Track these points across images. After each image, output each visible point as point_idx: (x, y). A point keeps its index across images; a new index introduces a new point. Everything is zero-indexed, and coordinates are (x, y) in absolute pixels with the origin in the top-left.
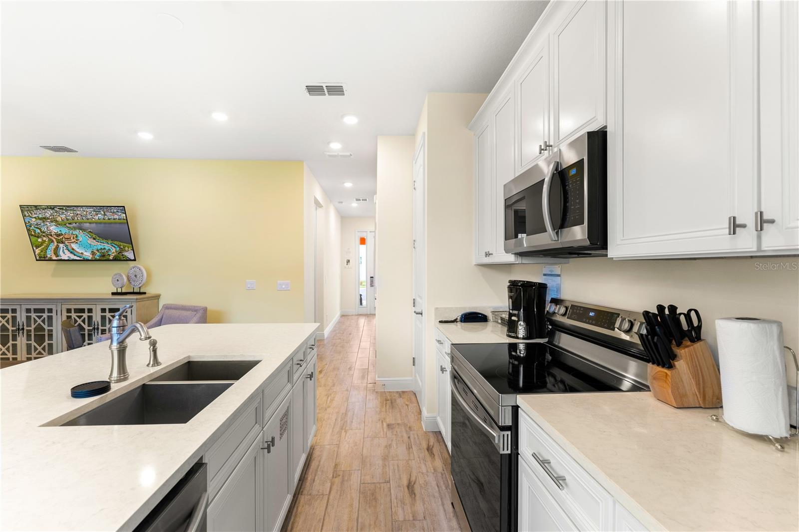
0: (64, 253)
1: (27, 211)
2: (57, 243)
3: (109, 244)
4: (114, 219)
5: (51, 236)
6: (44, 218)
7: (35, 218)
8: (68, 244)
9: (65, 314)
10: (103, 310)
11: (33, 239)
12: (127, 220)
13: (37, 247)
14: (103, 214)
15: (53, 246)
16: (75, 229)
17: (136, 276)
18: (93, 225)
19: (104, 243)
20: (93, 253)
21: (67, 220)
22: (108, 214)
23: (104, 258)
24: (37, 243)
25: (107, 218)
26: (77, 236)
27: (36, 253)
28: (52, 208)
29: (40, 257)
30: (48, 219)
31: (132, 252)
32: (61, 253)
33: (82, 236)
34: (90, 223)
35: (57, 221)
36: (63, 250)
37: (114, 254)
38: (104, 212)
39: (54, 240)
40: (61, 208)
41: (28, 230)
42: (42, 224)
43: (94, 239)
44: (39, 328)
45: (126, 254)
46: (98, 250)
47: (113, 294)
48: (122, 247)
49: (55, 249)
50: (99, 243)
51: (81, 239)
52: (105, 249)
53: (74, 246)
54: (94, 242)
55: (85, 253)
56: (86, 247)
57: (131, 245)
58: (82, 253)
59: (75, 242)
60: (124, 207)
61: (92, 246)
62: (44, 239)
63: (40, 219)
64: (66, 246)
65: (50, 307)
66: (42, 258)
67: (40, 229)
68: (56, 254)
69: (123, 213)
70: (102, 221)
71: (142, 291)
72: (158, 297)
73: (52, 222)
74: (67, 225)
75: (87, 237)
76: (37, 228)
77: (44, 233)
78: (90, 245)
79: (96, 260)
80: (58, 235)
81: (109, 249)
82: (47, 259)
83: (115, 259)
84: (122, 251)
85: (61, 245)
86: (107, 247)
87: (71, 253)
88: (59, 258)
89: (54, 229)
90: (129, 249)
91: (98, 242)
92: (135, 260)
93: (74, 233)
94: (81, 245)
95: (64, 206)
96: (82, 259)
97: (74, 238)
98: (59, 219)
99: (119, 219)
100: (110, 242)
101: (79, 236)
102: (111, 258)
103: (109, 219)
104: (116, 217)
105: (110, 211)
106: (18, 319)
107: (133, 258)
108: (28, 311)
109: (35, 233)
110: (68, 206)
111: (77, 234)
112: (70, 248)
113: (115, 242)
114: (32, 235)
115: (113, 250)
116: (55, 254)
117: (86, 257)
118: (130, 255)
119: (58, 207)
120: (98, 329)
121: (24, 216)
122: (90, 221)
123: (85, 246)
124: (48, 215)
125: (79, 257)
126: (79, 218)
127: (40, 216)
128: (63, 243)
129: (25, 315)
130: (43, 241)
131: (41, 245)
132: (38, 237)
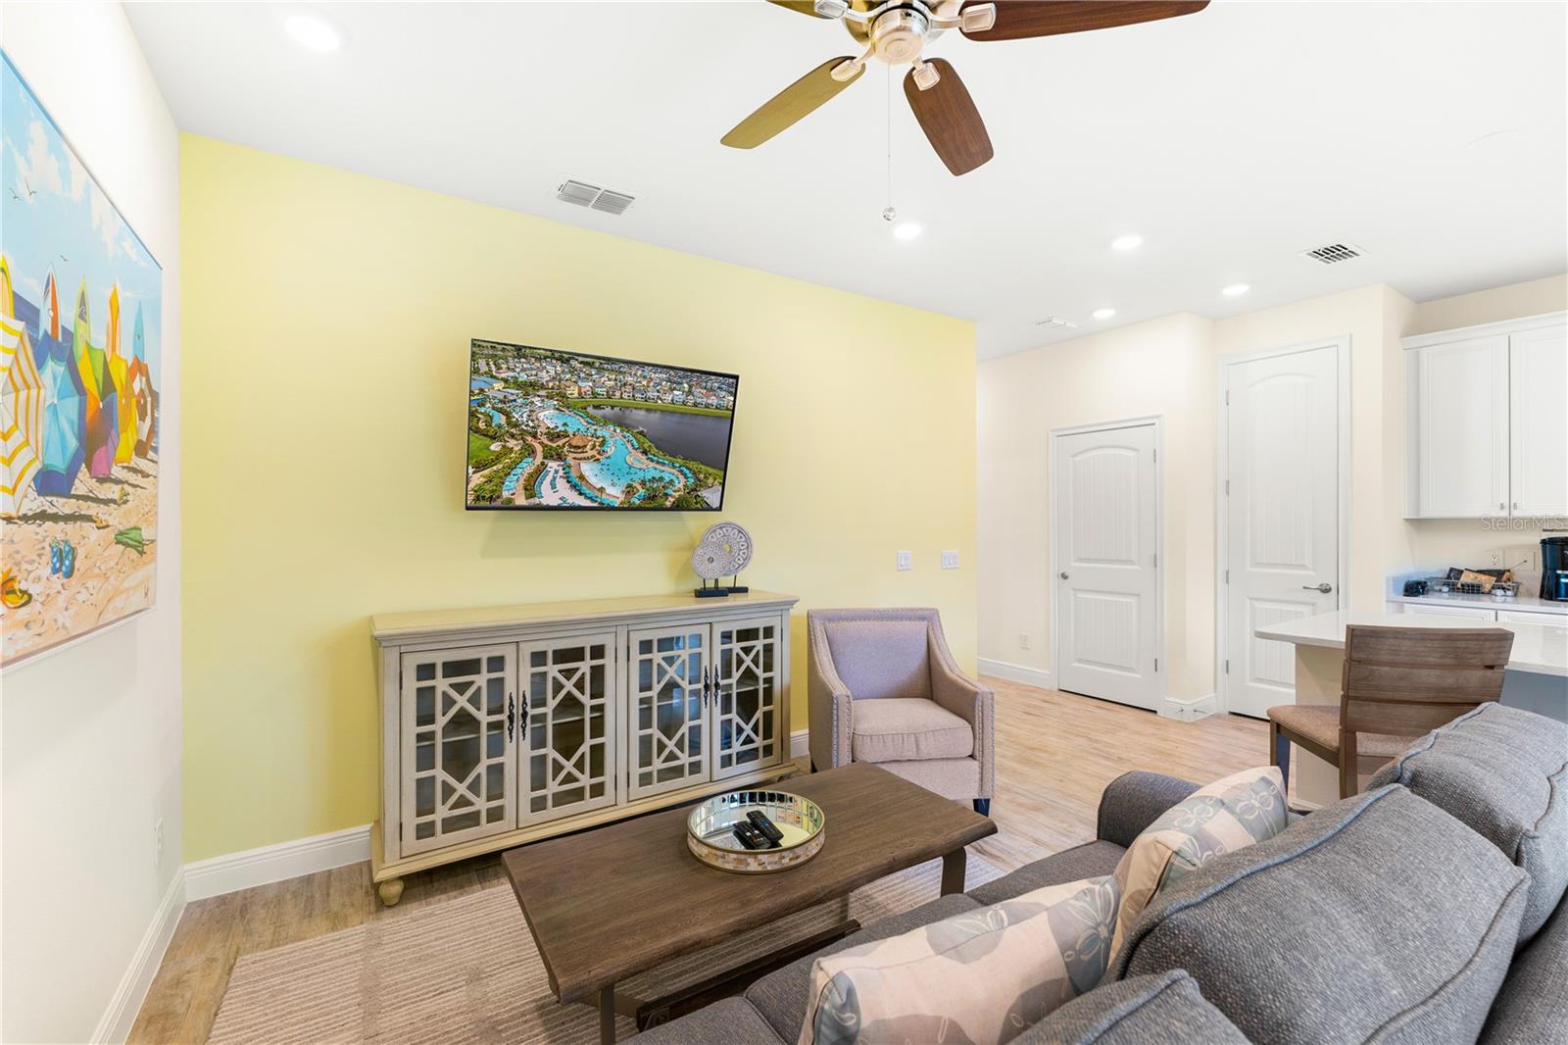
0: (553, 486)
1: (487, 357)
2: (545, 458)
3: (674, 467)
4: (707, 406)
5: (535, 436)
6: (532, 385)
7: (506, 381)
8: (572, 463)
9: (636, 656)
11: (478, 441)
12: (733, 411)
13: (478, 468)
14: (686, 390)
15: (527, 467)
16: (606, 420)
19: (663, 464)
20: (630, 490)
21: (595, 395)
22: (697, 391)
23: (652, 502)
24: (484, 455)
25: (691, 402)
26: (603, 444)
27: (471, 486)
28: (564, 358)
29: (477, 499)
30: (543, 387)
31: (721, 489)
32: (545, 487)
33: (617, 442)
34: (648, 410)
35: (564, 396)
36: (554, 478)
37: (677, 495)
38: (690, 387)
39: (539, 449)
40: (592, 362)
41: (472, 414)
42: (520, 401)
43: (645, 453)
44: (570, 704)
45: (705, 493)
46: (643, 483)
48: (702, 476)
49: (531, 475)
50: (654, 464)
51: (610, 450)
52: (661, 479)
53: (587, 469)
54: (637, 460)
55: (610, 490)
56: (614, 474)
57: (722, 473)
58: (602, 490)
59: (593, 456)
60: (736, 377)
61: (633, 471)
62: (512, 443)
63: (519, 385)
64: (567, 468)
65: (596, 641)
66: (484, 501)
67: (508, 415)
68: (530, 489)
69: (731, 393)
70: (679, 407)
73: (550, 397)
74: (590, 410)
75: (629, 446)
76: (500, 411)
77: (516, 425)
78: (630, 467)
79: (632, 508)
80: (554, 436)
81: (672, 481)
82: (498, 503)
83: (679, 506)
84: (700, 484)
85: (553, 465)
86: (668, 473)
87: (574, 487)
88: (536, 501)
89: (548, 417)
90: (716, 482)
91: (652, 461)
92: (720, 509)
93: (599, 433)
95: (599, 358)
96: (596, 505)
97: (594, 447)
98: (573, 392)
99: (717, 408)
100: (679, 462)
101: (610, 442)
102: (668, 504)
103: (695, 405)
104: (713, 400)
105: (704, 384)
106: (510, 688)
107: (716, 504)
108: (537, 658)
109: (488, 424)
110: (608, 360)
111: (607, 435)
112: (573, 474)
113: (693, 465)
114: (477, 431)
115: (680, 483)
116: (526, 489)
117: (607, 501)
118: (713, 496)
119: (581, 359)
121: (475, 371)
122: (650, 404)
124: (544, 377)
125: (587, 497)
126: (625, 396)
127: (523, 377)
128: (560, 457)
129: (527, 671)
130: (506, 451)
131: (493, 462)
132: (494, 438)
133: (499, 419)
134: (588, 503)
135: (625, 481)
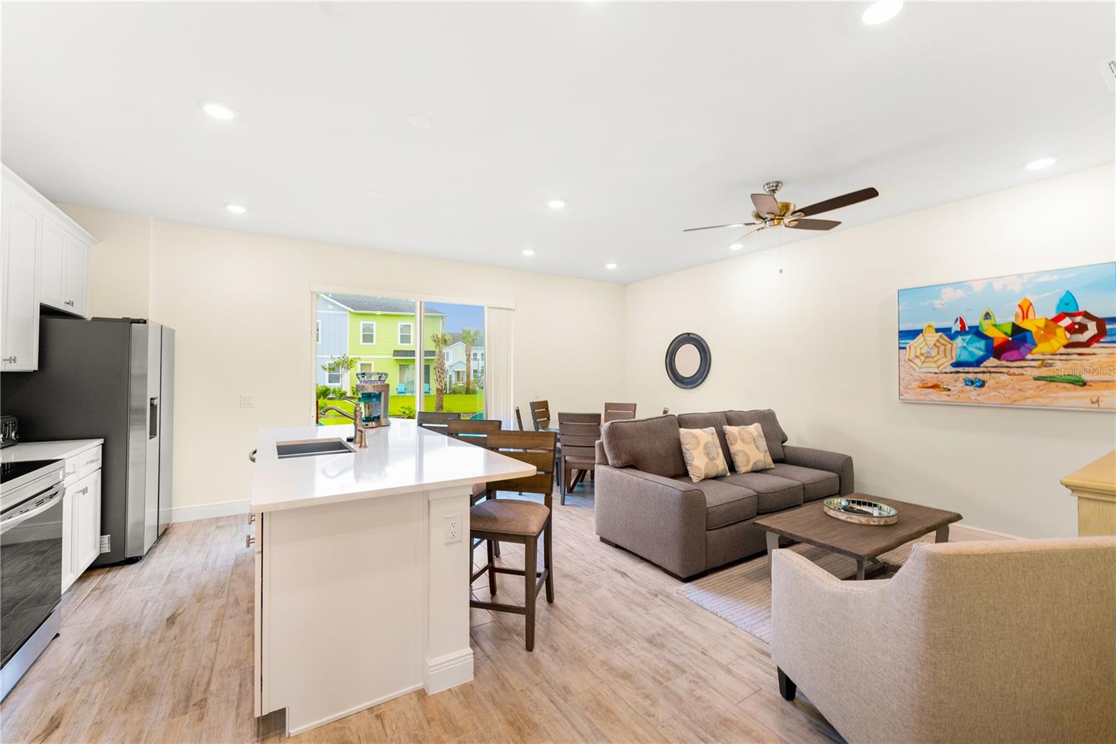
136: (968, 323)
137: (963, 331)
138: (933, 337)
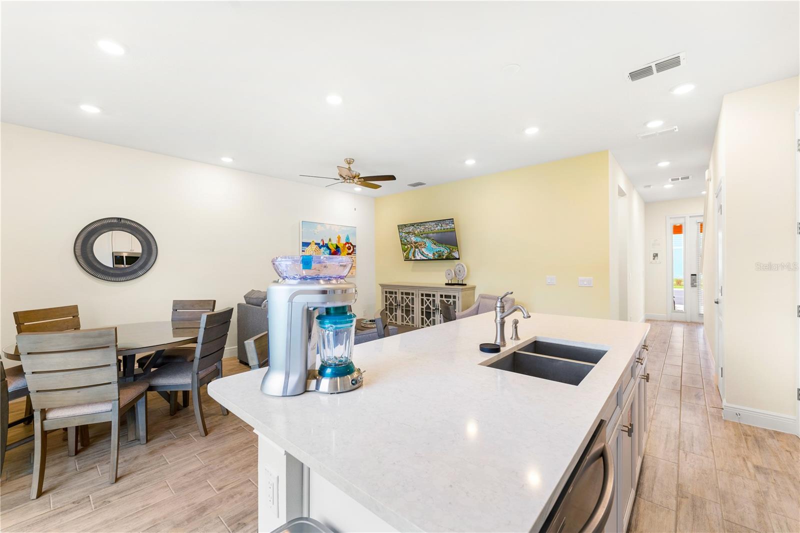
1: (401, 228)
2: (415, 248)
4: (447, 229)
5: (412, 244)
6: (409, 232)
7: (405, 232)
9: (420, 297)
10: (441, 296)
11: (403, 246)
12: (455, 229)
13: (405, 251)
14: (441, 226)
15: (412, 251)
16: (424, 238)
17: (460, 271)
18: (435, 234)
20: (434, 254)
21: (421, 232)
22: (443, 225)
23: (440, 258)
24: (405, 249)
25: (443, 229)
26: (425, 243)
27: (404, 256)
28: (413, 225)
30: (411, 232)
31: (458, 252)
32: (416, 255)
33: (428, 243)
34: (433, 233)
35: (415, 234)
37: (446, 255)
39: (413, 246)
40: (418, 224)
41: (401, 241)
42: (408, 236)
43: (435, 244)
44: (407, 306)
45: (453, 254)
46: (437, 252)
47: (446, 284)
48: (451, 249)
49: (413, 253)
51: (427, 245)
52: (441, 251)
53: (424, 250)
55: (429, 255)
56: (429, 251)
57: (457, 248)
58: (428, 255)
60: (453, 219)
62: (409, 246)
63: (407, 233)
64: (419, 250)
65: (413, 292)
66: (407, 259)
67: (406, 240)
69: (452, 224)
70: (440, 231)
71: (463, 283)
72: (473, 288)
73: (413, 234)
77: (408, 242)
79: (435, 260)
80: (415, 243)
81: (443, 251)
82: (409, 259)
83: (447, 259)
84: (451, 251)
85: (417, 250)
86: (442, 249)
87: (422, 255)
88: (415, 258)
89: (413, 239)
90: (456, 251)
92: (459, 259)
94: (427, 249)
97: (423, 245)
98: (416, 232)
99: (450, 229)
100: (444, 246)
102: (444, 258)
103: (444, 229)
104: (448, 227)
105: (445, 223)
106: (398, 299)
107: (458, 257)
108: (402, 293)
110: (422, 223)
112: (421, 252)
113: (447, 246)
114: (403, 244)
116: (413, 256)
118: (456, 255)
119: (416, 224)
120: (438, 309)
121: (399, 232)
122: (433, 231)
123: (430, 249)
124: (411, 230)
126: (427, 231)
127: (407, 231)
128: (418, 248)
129: (400, 296)
130: (408, 247)
131: (407, 250)
132: (405, 245)
133: (405, 241)
134: (425, 258)
135: (432, 252)
136: (325, 242)
137: (323, 246)
138: (314, 247)
